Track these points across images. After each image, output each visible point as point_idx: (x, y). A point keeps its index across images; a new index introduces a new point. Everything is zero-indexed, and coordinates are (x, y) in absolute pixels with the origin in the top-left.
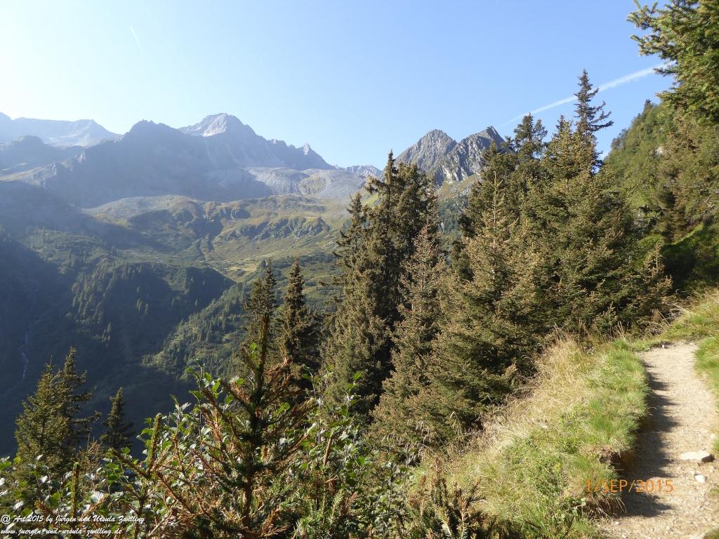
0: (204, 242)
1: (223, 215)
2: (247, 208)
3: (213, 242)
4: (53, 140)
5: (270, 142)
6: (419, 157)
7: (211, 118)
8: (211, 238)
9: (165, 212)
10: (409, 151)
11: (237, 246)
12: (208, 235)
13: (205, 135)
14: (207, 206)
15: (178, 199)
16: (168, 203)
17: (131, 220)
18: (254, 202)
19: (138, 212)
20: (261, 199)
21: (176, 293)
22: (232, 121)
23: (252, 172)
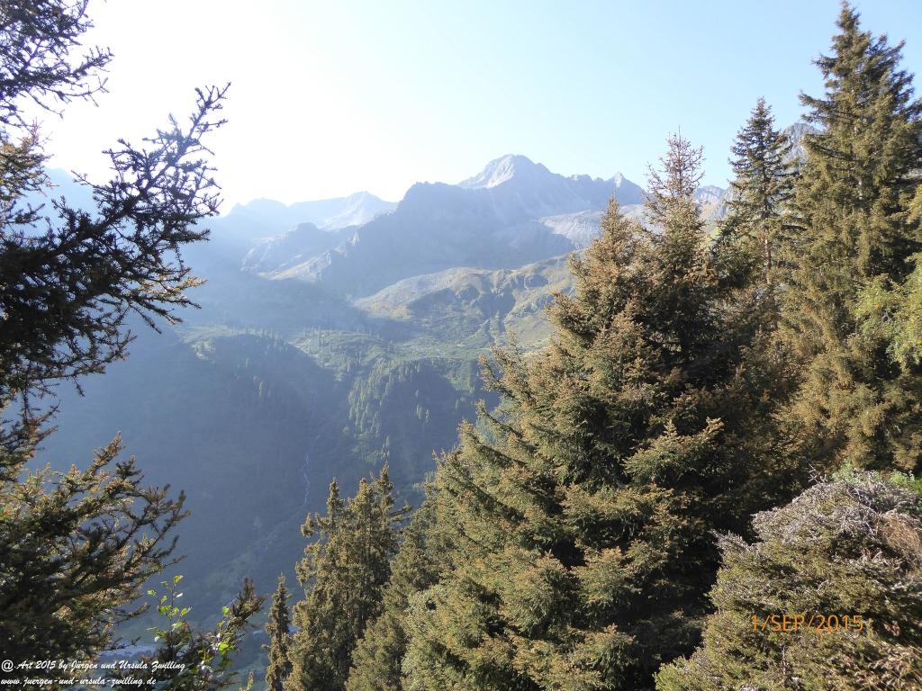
0: (494, 322)
1: (514, 286)
2: (544, 273)
3: (504, 321)
5: (569, 180)
7: (494, 164)
8: (502, 317)
9: (447, 291)
11: (533, 324)
12: (498, 313)
13: (490, 185)
14: (495, 276)
15: (461, 272)
16: (452, 279)
17: (410, 307)
18: (552, 263)
19: (418, 296)
20: (561, 257)
21: (459, 394)
22: (520, 163)
23: (549, 224)
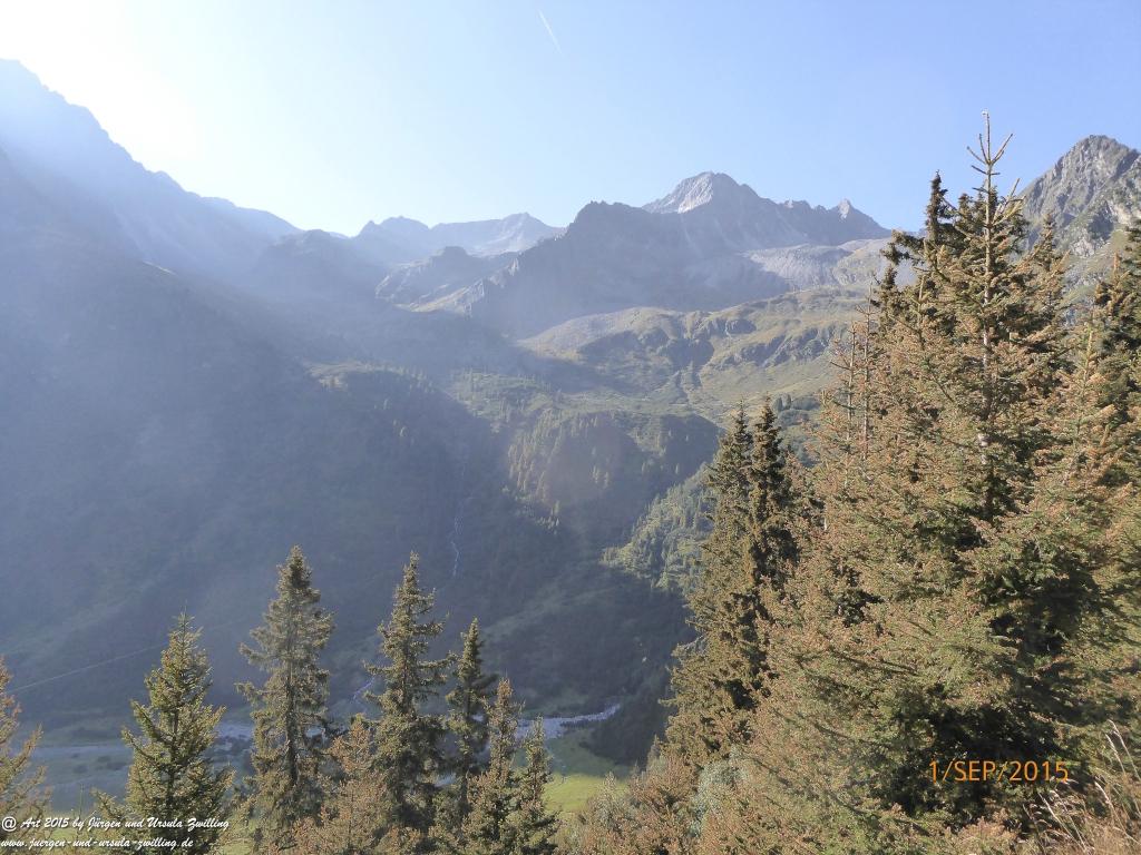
0: (686, 374)
1: (713, 332)
2: (751, 317)
3: (699, 374)
4: (479, 249)
5: (782, 207)
6: (1059, 192)
7: (688, 182)
8: (697, 368)
9: (627, 334)
10: (1038, 183)
11: (735, 379)
12: (691, 364)
13: (681, 210)
14: (688, 319)
15: (646, 312)
16: (634, 319)
17: (581, 351)
18: (761, 306)
19: (590, 339)
20: (772, 299)
21: (647, 454)
22: (721, 182)
23: (756, 258)
